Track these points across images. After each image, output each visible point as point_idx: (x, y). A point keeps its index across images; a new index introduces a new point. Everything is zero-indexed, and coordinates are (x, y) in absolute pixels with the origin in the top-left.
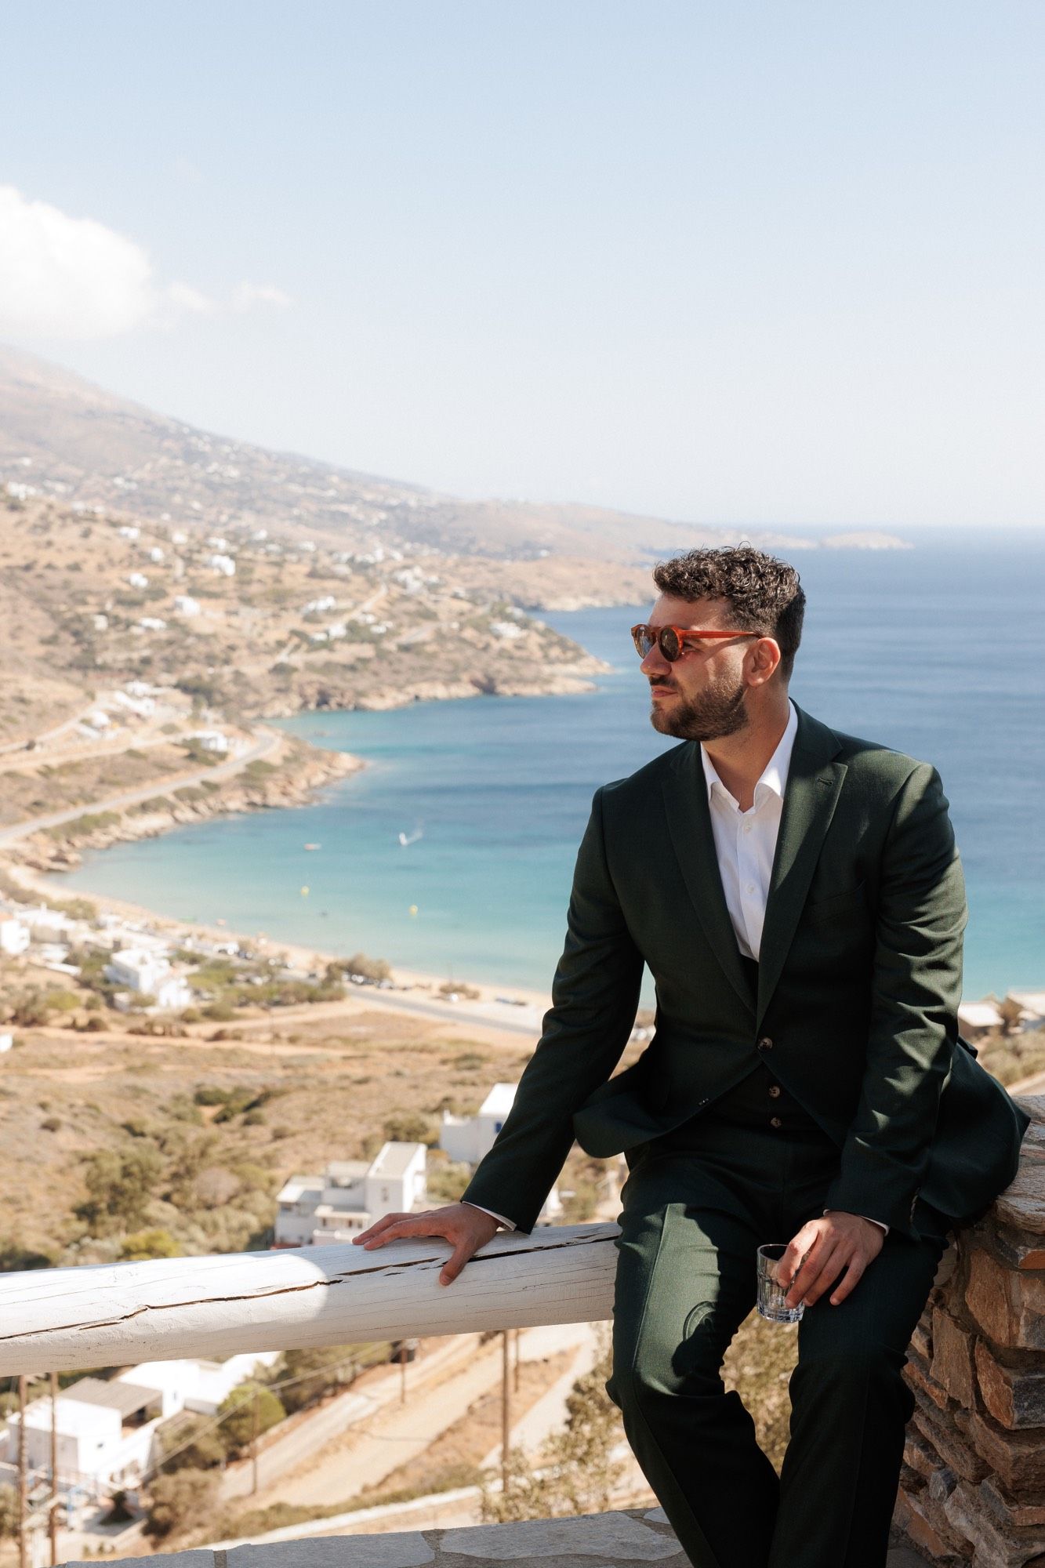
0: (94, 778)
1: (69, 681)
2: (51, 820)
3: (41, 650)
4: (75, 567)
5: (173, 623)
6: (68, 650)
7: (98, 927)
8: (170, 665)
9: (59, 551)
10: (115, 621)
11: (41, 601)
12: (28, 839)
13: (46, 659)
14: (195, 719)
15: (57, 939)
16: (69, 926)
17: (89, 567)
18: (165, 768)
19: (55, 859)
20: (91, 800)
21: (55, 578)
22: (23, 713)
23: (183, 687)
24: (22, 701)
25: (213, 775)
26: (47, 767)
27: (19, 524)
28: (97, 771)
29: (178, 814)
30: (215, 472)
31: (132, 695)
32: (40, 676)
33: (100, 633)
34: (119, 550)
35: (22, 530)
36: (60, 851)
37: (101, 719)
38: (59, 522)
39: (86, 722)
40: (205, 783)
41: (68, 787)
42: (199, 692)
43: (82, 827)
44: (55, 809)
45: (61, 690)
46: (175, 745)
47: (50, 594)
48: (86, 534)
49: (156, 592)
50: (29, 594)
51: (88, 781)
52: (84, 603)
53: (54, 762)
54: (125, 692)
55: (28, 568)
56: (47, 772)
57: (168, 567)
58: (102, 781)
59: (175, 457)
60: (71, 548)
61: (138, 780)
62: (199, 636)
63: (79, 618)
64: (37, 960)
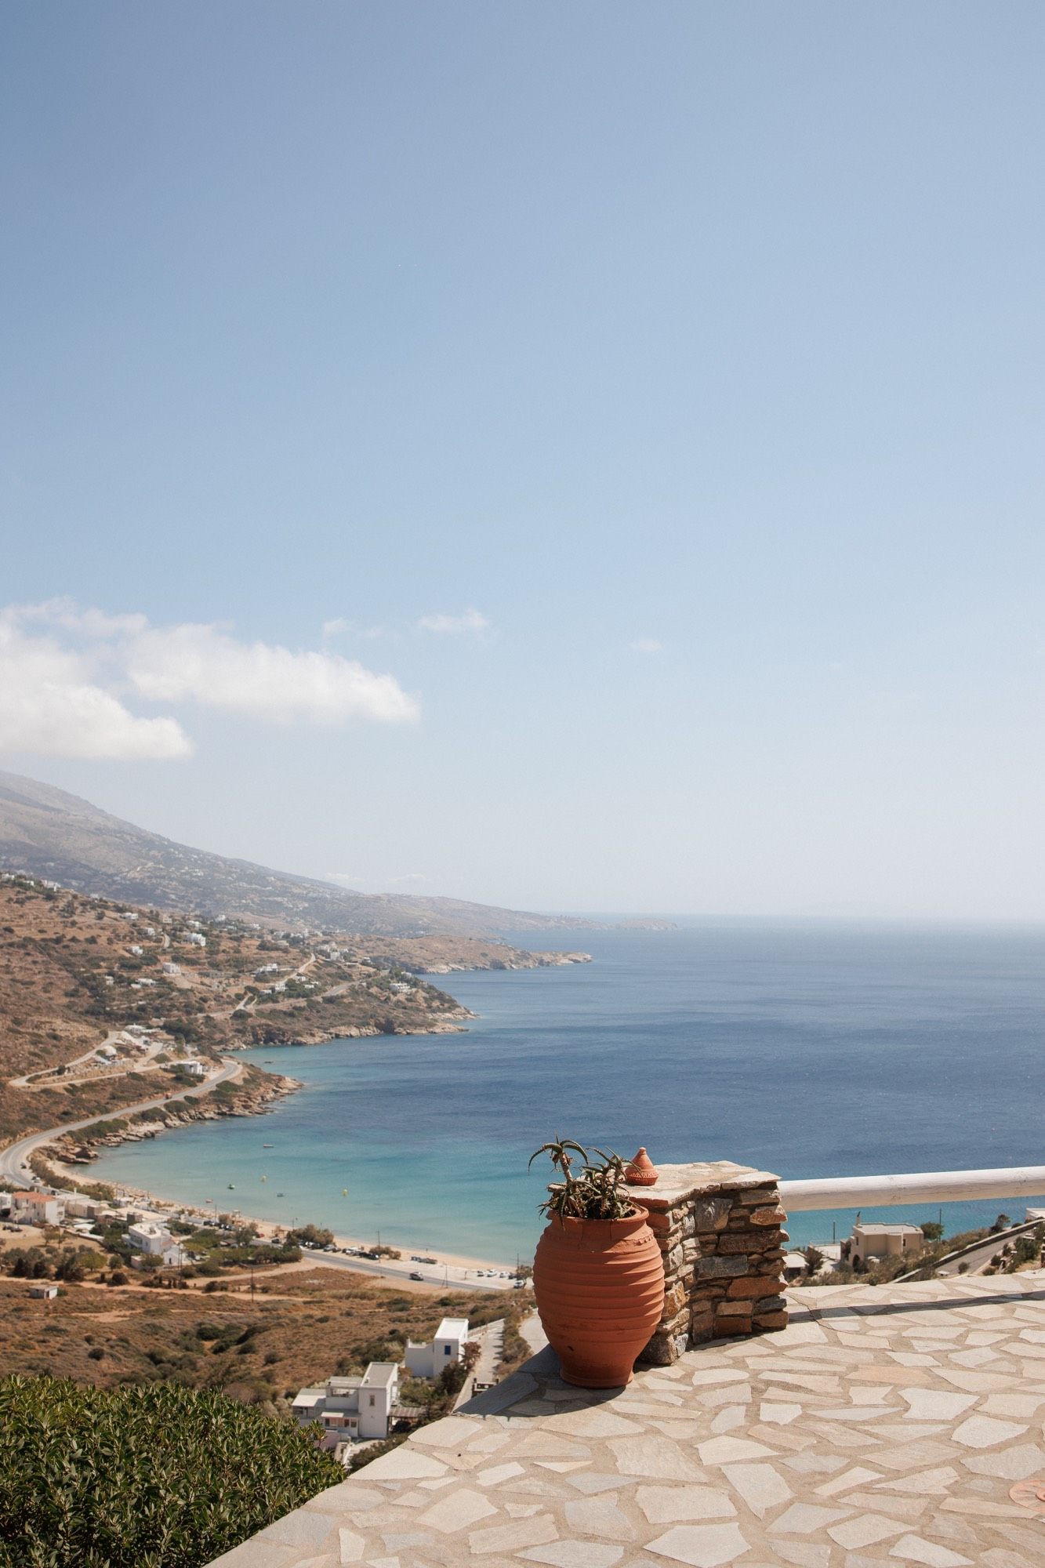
0: (108, 1095)
1: (88, 1023)
2: (75, 1126)
3: (65, 1000)
4: (92, 940)
5: (162, 981)
6: (86, 1000)
7: (116, 1205)
8: (158, 1012)
9: (80, 928)
10: (119, 980)
11: (67, 965)
12: (59, 1140)
13: (69, 1007)
14: (180, 1052)
15: (86, 1215)
16: (94, 1204)
17: (103, 941)
18: (158, 1087)
19: (78, 1155)
20: (107, 1111)
21: (76, 948)
22: (55, 1046)
23: (168, 1028)
24: (55, 1037)
25: (192, 1092)
26: (72, 1085)
27: (51, 910)
28: (110, 1089)
29: (168, 1121)
30: (185, 874)
31: (131, 1032)
32: (67, 1020)
33: (109, 988)
34: (124, 928)
35: (54, 914)
36: (84, 1149)
37: (112, 1051)
38: (80, 908)
39: (101, 1053)
40: (187, 1098)
41: (89, 1101)
42: (181, 1033)
43: (99, 1131)
44: (79, 1118)
45: (83, 1030)
46: (165, 1070)
47: (73, 960)
48: (100, 917)
49: (150, 959)
50: (58, 960)
51: (103, 1097)
52: (99, 967)
53: (78, 1082)
54: (126, 1031)
55: (58, 941)
56: (72, 1090)
57: (159, 941)
58: (113, 1097)
59: (159, 863)
60: (89, 927)
61: (139, 1097)
62: (179, 990)
63: (94, 977)
64: (71, 1230)
